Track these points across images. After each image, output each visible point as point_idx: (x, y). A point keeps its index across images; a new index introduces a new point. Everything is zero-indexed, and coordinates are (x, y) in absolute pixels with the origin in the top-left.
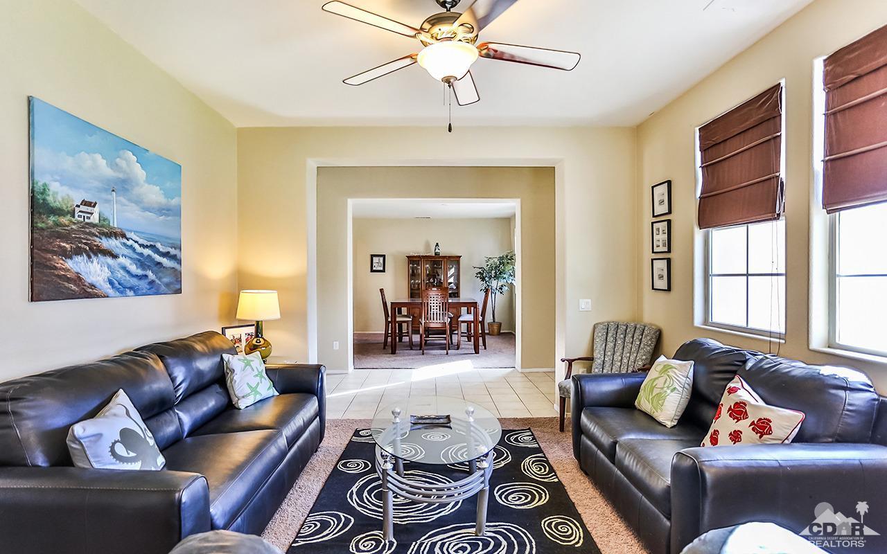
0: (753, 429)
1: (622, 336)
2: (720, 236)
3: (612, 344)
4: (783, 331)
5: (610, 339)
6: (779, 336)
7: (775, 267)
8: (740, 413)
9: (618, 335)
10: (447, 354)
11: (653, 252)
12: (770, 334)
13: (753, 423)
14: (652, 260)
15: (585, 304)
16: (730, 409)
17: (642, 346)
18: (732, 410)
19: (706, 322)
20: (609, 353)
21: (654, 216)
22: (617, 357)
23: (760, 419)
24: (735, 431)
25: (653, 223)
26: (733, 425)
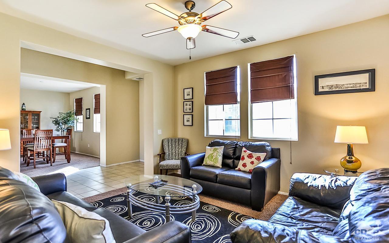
0: (256, 160)
1: (174, 143)
2: (211, 108)
3: (171, 147)
4: (240, 135)
5: (170, 145)
6: (239, 137)
7: (237, 117)
8: (251, 156)
9: (173, 143)
10: (51, 165)
11: (184, 112)
12: (236, 137)
13: (256, 158)
14: (184, 115)
15: (160, 132)
16: (247, 156)
17: (183, 146)
18: (249, 156)
19: (207, 135)
20: (170, 150)
21: (184, 99)
22: (174, 151)
23: (257, 157)
24: (252, 162)
25: (184, 102)
26: (250, 160)
